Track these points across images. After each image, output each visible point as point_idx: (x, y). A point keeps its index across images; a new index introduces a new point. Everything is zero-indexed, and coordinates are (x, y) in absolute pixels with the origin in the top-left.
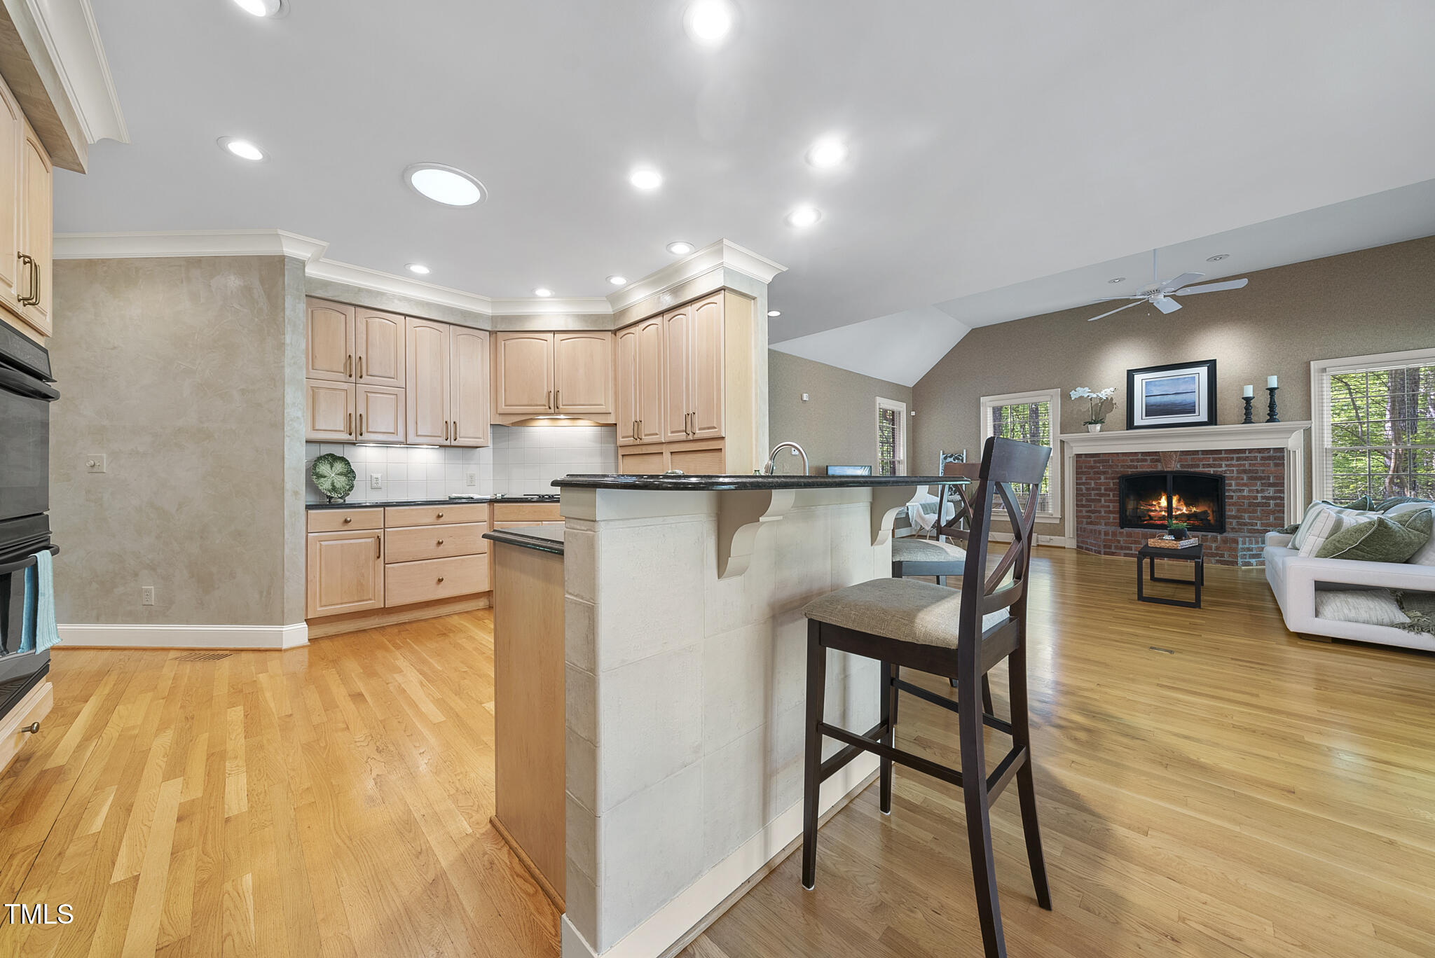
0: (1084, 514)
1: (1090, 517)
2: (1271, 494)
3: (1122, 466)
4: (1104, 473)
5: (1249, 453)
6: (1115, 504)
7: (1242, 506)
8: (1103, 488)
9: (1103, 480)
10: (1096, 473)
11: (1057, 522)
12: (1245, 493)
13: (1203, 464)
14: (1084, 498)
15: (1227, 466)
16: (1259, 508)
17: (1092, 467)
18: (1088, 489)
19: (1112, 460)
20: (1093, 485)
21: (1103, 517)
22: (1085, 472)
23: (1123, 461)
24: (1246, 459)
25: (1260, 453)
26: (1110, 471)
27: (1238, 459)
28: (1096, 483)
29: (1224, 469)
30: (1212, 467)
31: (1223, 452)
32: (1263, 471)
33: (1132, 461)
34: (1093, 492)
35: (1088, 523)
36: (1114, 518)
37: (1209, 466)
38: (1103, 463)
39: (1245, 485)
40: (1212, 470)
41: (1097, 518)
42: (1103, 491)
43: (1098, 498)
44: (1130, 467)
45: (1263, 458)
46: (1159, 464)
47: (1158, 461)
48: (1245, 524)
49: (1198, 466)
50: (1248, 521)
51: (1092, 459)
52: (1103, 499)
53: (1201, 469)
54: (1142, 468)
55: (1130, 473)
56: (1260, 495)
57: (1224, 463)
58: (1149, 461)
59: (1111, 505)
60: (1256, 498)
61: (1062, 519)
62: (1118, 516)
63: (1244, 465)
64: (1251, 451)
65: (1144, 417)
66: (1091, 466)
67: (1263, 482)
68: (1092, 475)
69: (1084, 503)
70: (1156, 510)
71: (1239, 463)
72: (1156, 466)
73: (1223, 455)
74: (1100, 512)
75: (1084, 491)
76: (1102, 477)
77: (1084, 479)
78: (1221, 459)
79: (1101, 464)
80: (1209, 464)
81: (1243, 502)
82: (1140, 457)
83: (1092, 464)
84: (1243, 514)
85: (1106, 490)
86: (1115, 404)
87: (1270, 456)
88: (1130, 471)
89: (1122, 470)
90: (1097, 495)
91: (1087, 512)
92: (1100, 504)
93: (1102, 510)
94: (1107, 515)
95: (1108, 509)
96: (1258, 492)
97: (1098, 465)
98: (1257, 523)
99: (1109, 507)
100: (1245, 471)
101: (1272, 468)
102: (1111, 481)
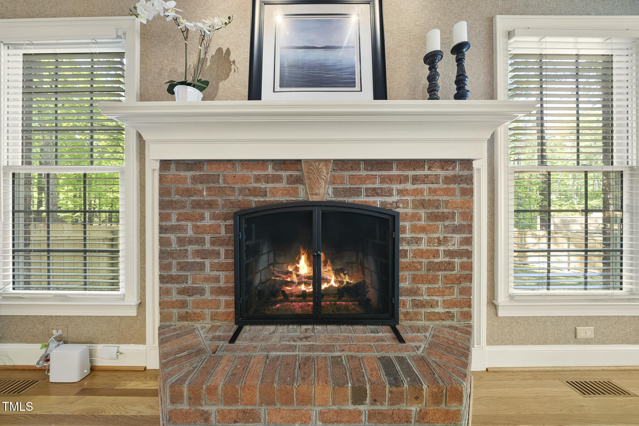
0: (175, 297)
1: (184, 304)
2: (456, 248)
3: (242, 190)
4: (211, 205)
5: (429, 169)
6: (228, 273)
7: (418, 270)
8: (208, 238)
9: (207, 222)
10: (197, 205)
11: (133, 313)
12: (423, 246)
13: (367, 189)
14: (174, 262)
15: (400, 192)
16: (440, 273)
17: (188, 192)
18: (181, 241)
19: (224, 176)
20: (190, 233)
21: (206, 304)
22: (176, 202)
23: (244, 179)
24: (424, 179)
25: (442, 168)
26: (220, 201)
27: (415, 179)
28: (196, 228)
29: (395, 198)
30: (378, 195)
31: (394, 166)
32: (447, 202)
33: (258, 179)
34: (191, 248)
35: (182, 318)
36: (227, 305)
37: (375, 192)
38: (208, 182)
39: (423, 229)
40: (377, 201)
41: (197, 304)
42: (208, 246)
43: (198, 260)
44: (254, 192)
45: (447, 180)
46: (301, 187)
47: (299, 180)
48: (422, 305)
49: (357, 192)
50: (426, 297)
51: (189, 174)
52: (207, 262)
53: (362, 199)
54: (274, 196)
55: (254, 205)
56: (441, 248)
57: (395, 187)
58: (285, 180)
59: (222, 274)
60: (436, 254)
61: (141, 305)
62: (231, 298)
63: (421, 192)
64: (432, 163)
65: (277, 88)
66: (187, 190)
67: (447, 223)
68: (188, 210)
69: (174, 272)
70: (292, 282)
71: (415, 187)
72: (296, 191)
73: (395, 172)
74: (201, 291)
75: (175, 246)
76: (207, 214)
77: (174, 217)
78: (391, 179)
79: (205, 186)
80: (374, 189)
81: (420, 263)
82: (270, 171)
83: (189, 184)
84: (420, 286)
85: (213, 243)
86: (234, 62)
87: (455, 176)
88: (255, 201)
89: (240, 198)
90: (198, 253)
91: (181, 292)
92: (202, 275)
93: (207, 286)
94: (214, 297)
95: (216, 285)
96: (440, 243)
97: (200, 187)
98: (437, 302)
99: (217, 279)
100: (423, 204)
101: (458, 198)
102: (223, 223)
